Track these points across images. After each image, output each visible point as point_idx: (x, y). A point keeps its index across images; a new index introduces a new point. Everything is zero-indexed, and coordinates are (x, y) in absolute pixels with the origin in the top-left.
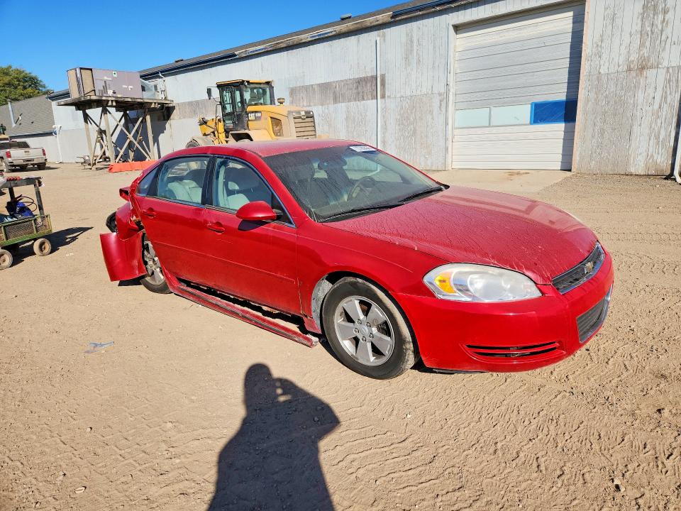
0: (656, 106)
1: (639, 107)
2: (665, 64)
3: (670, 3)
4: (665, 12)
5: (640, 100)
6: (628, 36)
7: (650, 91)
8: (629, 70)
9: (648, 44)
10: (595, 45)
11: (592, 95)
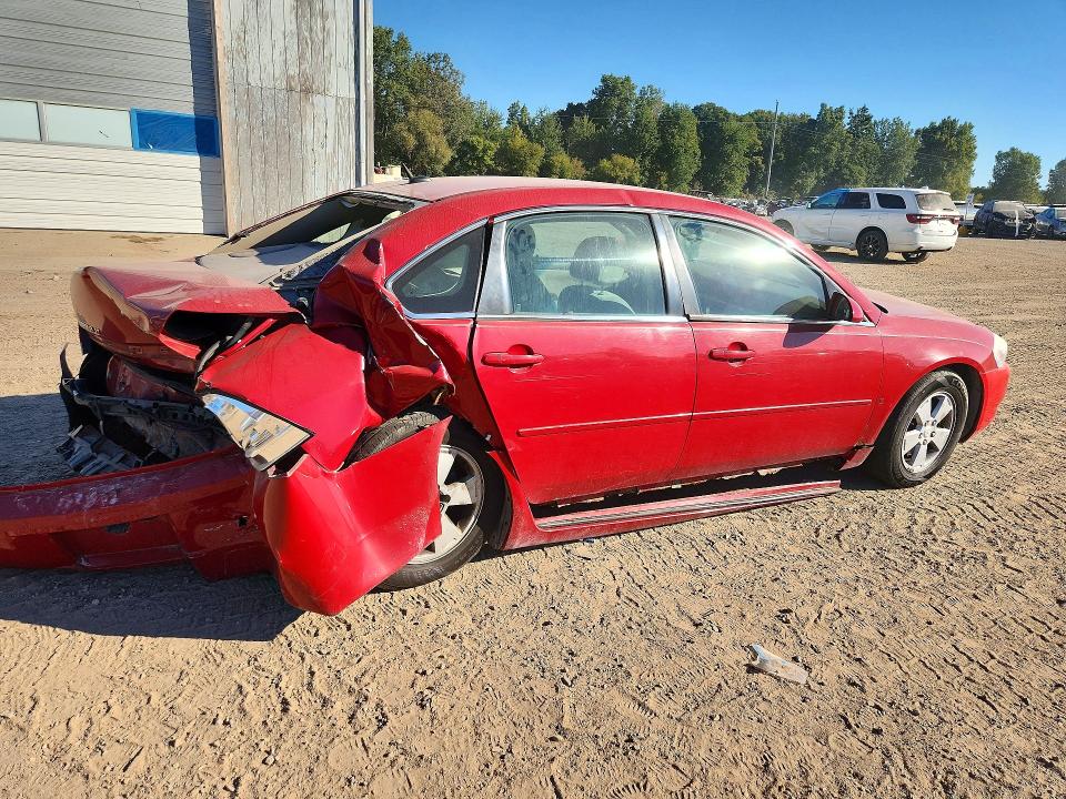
0: (329, 150)
1: (309, 148)
2: (333, 92)
3: (329, 6)
4: (324, 17)
5: (310, 138)
6: (282, 37)
7: (320, 125)
8: (290, 90)
9: (308, 55)
10: (235, 36)
11: (243, 117)
